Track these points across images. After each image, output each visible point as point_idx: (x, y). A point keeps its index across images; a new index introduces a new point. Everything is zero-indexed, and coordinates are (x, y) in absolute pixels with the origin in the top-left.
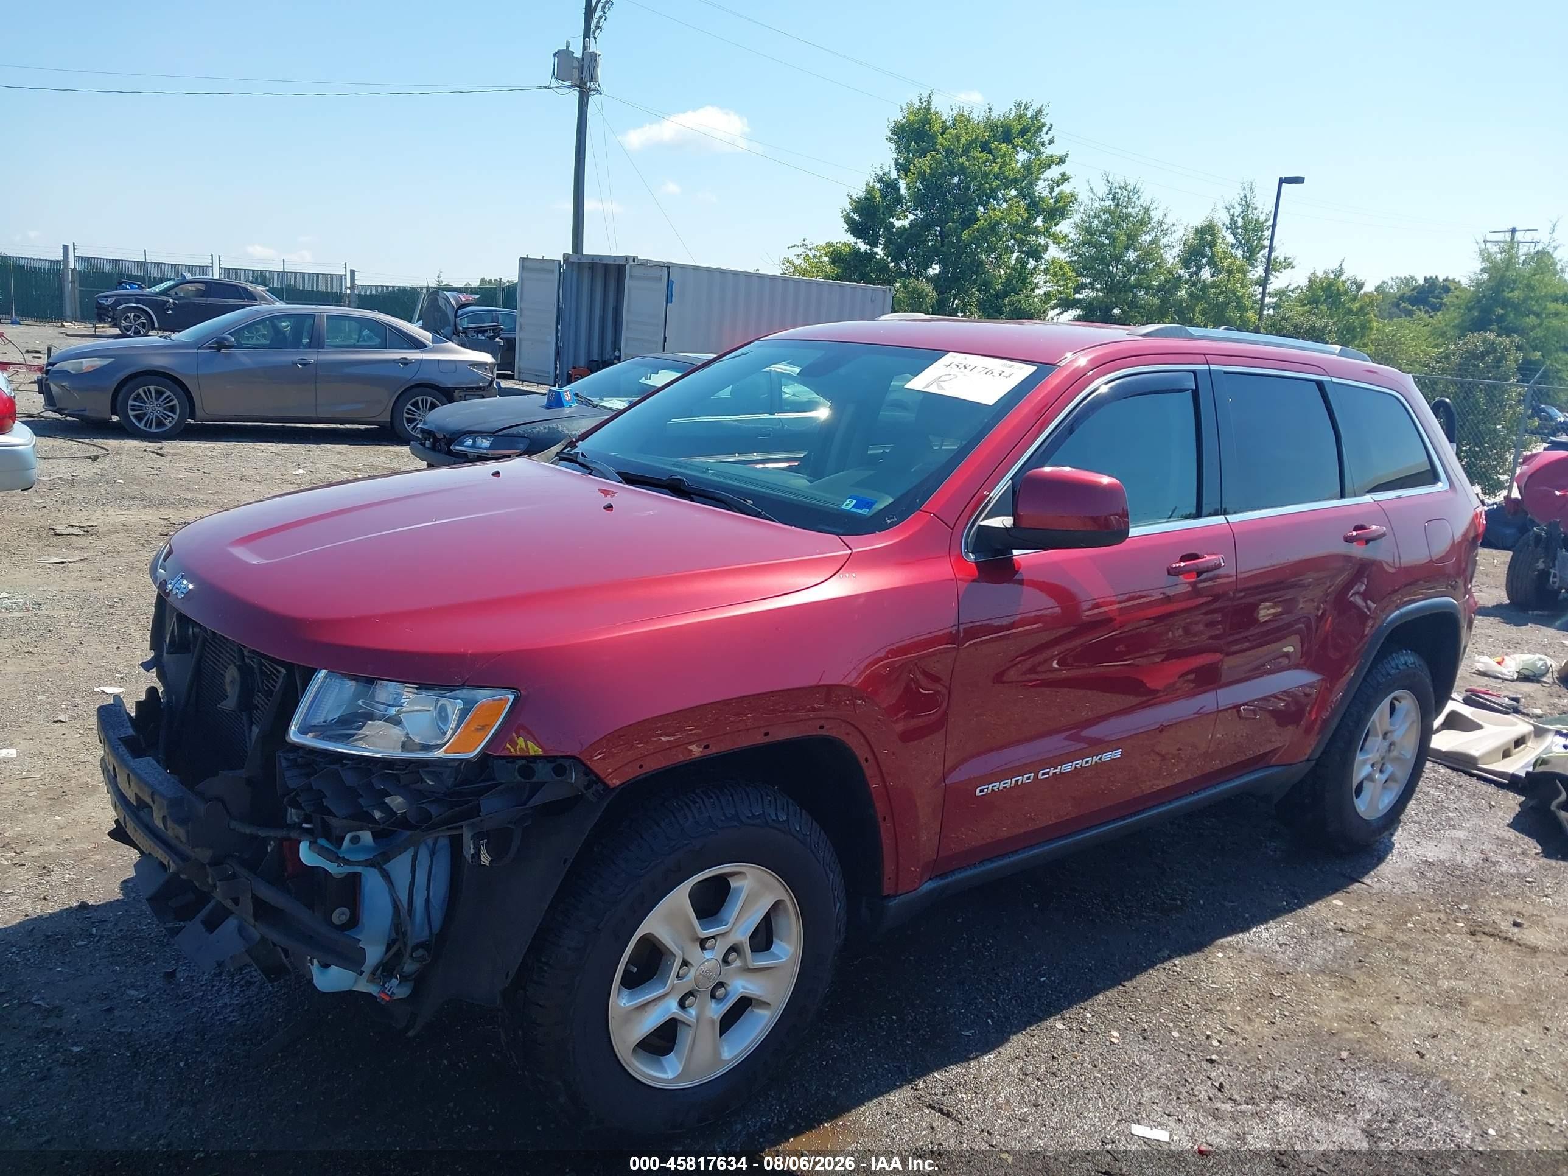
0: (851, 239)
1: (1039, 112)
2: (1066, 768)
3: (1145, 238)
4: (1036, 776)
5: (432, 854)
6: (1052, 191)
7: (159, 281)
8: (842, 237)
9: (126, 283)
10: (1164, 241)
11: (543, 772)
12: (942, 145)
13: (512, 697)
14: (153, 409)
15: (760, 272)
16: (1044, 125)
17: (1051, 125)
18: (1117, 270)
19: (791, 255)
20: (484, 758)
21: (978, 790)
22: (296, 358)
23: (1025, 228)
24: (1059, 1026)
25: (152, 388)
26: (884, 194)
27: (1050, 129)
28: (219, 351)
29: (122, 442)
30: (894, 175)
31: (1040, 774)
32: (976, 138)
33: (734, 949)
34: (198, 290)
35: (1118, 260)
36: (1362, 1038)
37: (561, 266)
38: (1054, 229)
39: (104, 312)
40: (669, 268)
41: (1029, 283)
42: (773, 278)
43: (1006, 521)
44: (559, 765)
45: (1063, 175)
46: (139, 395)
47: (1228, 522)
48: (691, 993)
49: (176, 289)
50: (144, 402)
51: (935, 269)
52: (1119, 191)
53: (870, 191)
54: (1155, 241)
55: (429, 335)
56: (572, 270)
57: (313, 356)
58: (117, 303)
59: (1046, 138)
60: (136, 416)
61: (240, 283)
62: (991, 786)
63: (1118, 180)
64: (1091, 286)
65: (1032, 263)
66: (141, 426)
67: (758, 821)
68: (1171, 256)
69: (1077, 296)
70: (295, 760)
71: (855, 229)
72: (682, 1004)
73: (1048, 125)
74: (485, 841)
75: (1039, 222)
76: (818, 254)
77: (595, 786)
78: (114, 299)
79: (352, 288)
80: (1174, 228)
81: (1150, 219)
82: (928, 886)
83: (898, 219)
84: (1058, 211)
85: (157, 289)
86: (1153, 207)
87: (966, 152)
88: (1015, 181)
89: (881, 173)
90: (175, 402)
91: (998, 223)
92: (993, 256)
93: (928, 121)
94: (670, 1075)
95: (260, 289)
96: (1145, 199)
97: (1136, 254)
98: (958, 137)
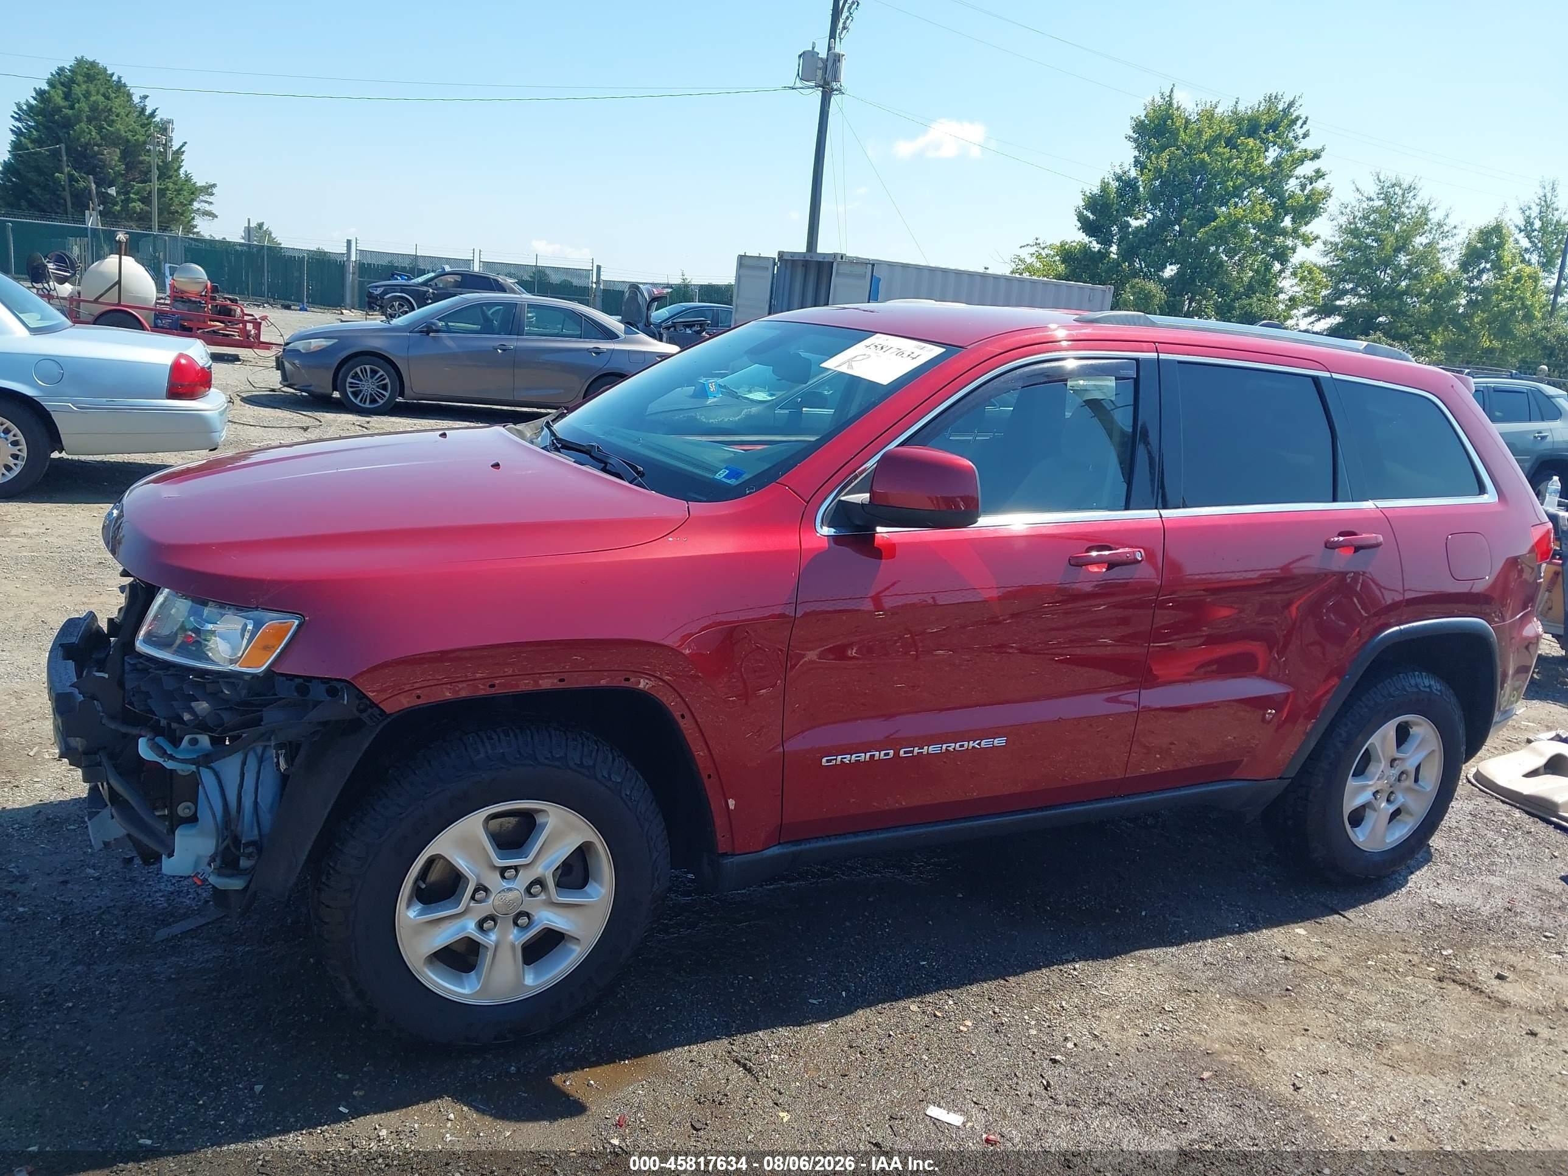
0: (1086, 239)
1: (1291, 104)
2: (932, 749)
3: (1420, 241)
4: (897, 754)
5: (261, 761)
6: (1303, 190)
7: (423, 272)
8: (1076, 236)
9: (398, 275)
10: (1443, 244)
11: (319, 692)
12: (1183, 141)
13: (297, 622)
14: (368, 386)
15: (989, 271)
16: (1298, 118)
17: (1307, 118)
18: (1385, 277)
19: (1025, 254)
20: (270, 672)
21: (824, 760)
22: (496, 344)
23: (1271, 229)
24: (914, 1008)
25: (368, 367)
26: (1121, 193)
27: (1305, 123)
28: (428, 334)
29: (339, 415)
30: (1133, 173)
31: (902, 752)
32: (1220, 135)
33: (539, 882)
34: (456, 281)
35: (1386, 263)
36: (1238, 1062)
37: (775, 264)
38: (1303, 229)
39: (374, 300)
40: (873, 265)
41: (1273, 287)
42: (996, 278)
43: (863, 497)
44: (333, 688)
45: (1318, 171)
46: (356, 373)
47: (1161, 517)
48: (493, 918)
49: (436, 281)
50: (361, 380)
51: (1170, 271)
52: (1390, 190)
53: (1105, 187)
54: (1430, 245)
55: (622, 326)
56: (786, 267)
57: (513, 342)
58: (385, 293)
59: (1300, 132)
60: (352, 393)
61: (492, 275)
62: (839, 758)
63: (1389, 175)
64: (1354, 292)
65: (1277, 266)
66: (357, 402)
67: (557, 763)
68: (1449, 263)
69: (1338, 303)
70: (135, 665)
71: (1087, 227)
72: (480, 925)
73: (1304, 119)
74: (284, 751)
75: (1287, 222)
76: (1052, 253)
77: (370, 710)
78: (382, 289)
79: (598, 283)
80: (1455, 231)
81: (1427, 220)
82: (774, 851)
83: (1136, 219)
84: (1309, 209)
85: (421, 280)
86: (1430, 207)
87: (1207, 149)
88: (1262, 178)
89: (1120, 172)
90: (387, 380)
91: (1239, 221)
92: (1237, 258)
93: (1171, 117)
94: (466, 991)
95: (510, 281)
96: (1422, 198)
97: (1408, 257)
98: (1199, 133)
